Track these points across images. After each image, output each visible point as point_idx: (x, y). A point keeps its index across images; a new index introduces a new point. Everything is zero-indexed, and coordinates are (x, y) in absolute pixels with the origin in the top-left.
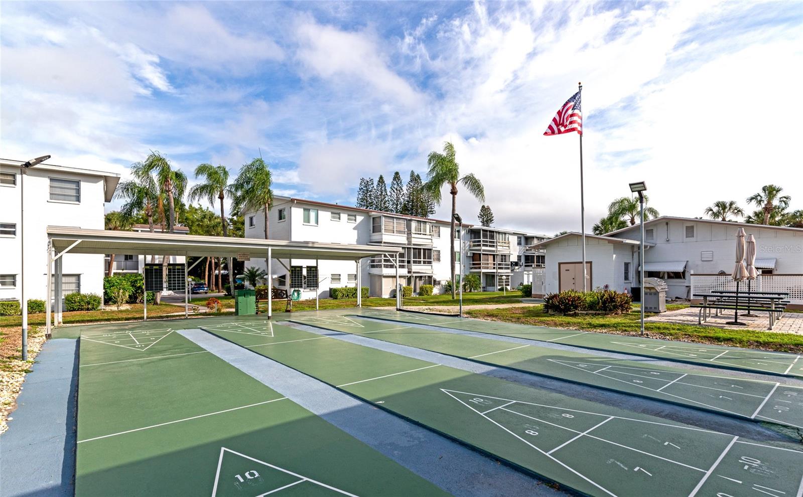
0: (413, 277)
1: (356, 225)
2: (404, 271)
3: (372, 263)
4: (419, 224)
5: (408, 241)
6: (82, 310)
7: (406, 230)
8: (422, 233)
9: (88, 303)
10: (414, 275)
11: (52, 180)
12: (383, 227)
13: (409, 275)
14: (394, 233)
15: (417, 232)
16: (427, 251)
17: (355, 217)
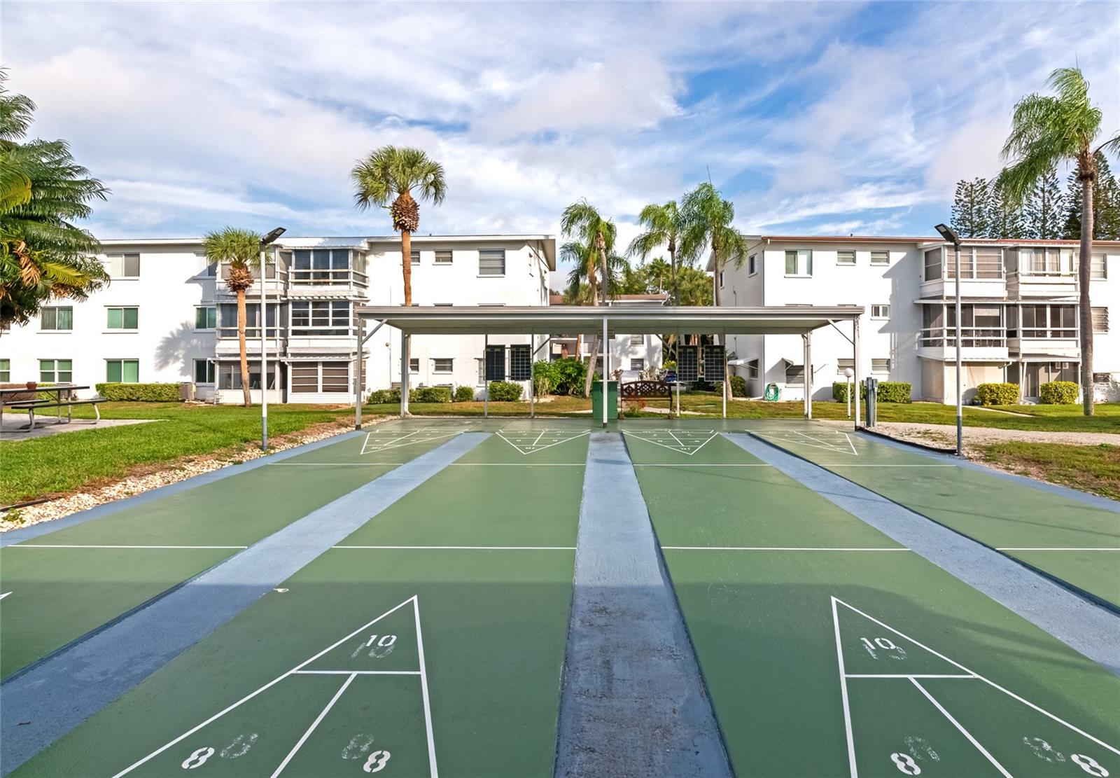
0: (1023, 364)
1: (888, 268)
2: (1001, 353)
3: (924, 337)
4: (1041, 255)
5: (1009, 292)
6: (503, 400)
7: (1004, 269)
8: (1047, 271)
9: (508, 392)
10: (1026, 360)
11: (481, 252)
12: (945, 269)
13: (1012, 360)
14: (972, 278)
15: (1032, 272)
16: (1062, 310)
17: (888, 256)
